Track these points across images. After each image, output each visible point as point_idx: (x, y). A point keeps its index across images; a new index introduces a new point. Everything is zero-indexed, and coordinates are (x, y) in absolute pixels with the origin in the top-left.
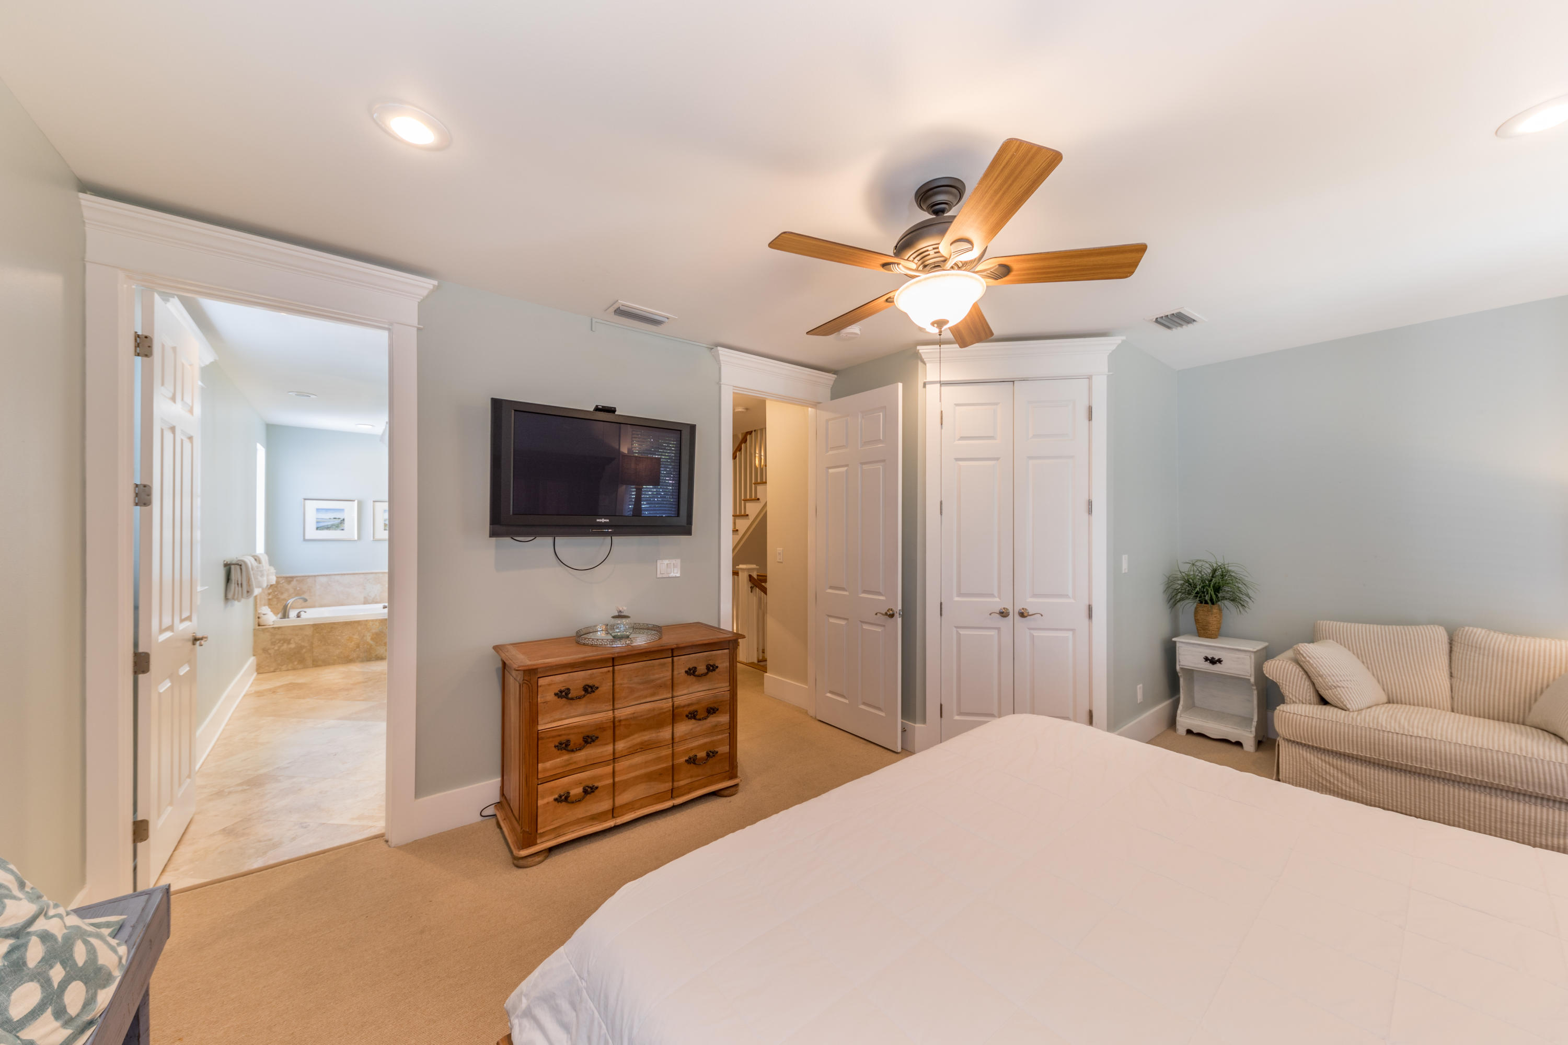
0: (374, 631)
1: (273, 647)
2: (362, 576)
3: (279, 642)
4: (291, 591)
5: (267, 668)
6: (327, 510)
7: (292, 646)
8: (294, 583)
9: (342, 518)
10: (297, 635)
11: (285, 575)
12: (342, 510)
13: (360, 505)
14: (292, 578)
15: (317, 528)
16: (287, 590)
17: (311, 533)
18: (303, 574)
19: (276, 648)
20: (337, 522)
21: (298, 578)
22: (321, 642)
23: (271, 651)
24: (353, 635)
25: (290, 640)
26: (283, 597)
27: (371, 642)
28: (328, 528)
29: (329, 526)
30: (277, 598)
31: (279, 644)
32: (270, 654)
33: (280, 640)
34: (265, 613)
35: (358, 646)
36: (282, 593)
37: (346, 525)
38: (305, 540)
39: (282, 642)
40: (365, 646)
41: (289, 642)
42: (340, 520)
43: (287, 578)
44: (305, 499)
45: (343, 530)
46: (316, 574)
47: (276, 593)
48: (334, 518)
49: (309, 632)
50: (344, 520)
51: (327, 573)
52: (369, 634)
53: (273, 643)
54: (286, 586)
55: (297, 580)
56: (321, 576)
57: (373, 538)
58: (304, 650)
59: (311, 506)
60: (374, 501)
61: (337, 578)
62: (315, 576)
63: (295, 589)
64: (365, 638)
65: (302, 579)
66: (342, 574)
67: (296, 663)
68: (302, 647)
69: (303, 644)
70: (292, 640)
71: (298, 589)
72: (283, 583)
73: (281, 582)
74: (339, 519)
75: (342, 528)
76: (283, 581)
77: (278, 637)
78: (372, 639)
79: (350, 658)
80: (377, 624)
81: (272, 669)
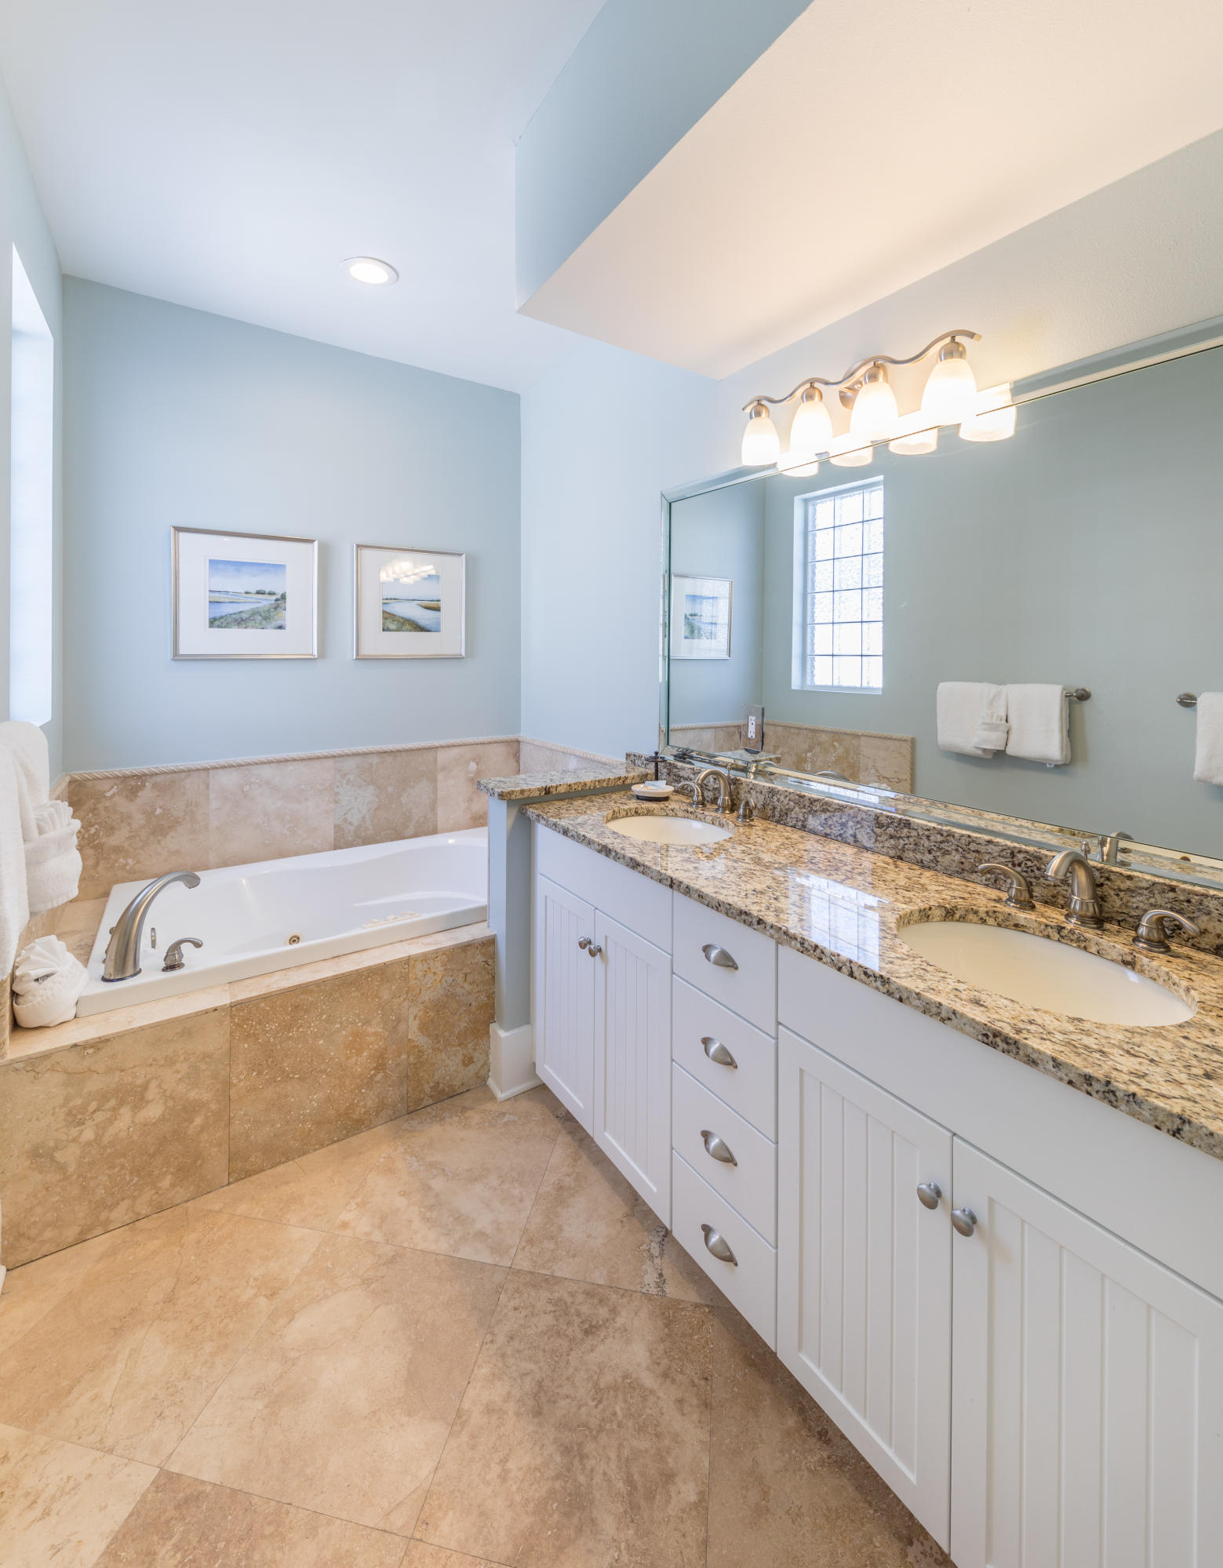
0: (426, 996)
1: (74, 1132)
2: (330, 763)
3: (98, 1109)
4: (139, 819)
5: (49, 1234)
6: (238, 566)
7: (153, 1111)
8: (147, 794)
9: (279, 592)
10: (170, 1062)
11: (117, 771)
12: (279, 568)
13: (326, 554)
14: (141, 777)
15: (213, 622)
16: (126, 818)
17: (198, 637)
18: (171, 766)
19: (88, 1134)
20: (266, 602)
21: (159, 779)
22: (260, 1073)
23: (69, 1156)
24: (367, 1022)
25: (145, 1087)
26: (113, 841)
27: (422, 1041)
28: (240, 621)
29: (244, 616)
30: (95, 847)
31: (100, 1117)
32: (62, 1168)
33: (103, 1097)
34: (40, 972)
35: (380, 1067)
36: (111, 829)
37: (291, 614)
38: (177, 656)
39: (113, 1103)
40: (404, 1057)
41: (137, 1097)
42: (274, 597)
43: (125, 778)
44: (178, 529)
45: (280, 627)
46: (212, 762)
47: (93, 830)
48: (258, 593)
49: (215, 1040)
50: (283, 597)
51: (240, 760)
52: (414, 1010)
53: (76, 1118)
54: (123, 805)
55: (155, 786)
56: (223, 767)
57: (357, 654)
58: (198, 1121)
59: (196, 551)
60: (358, 546)
61: (267, 772)
62: (206, 770)
63: (149, 814)
64: (402, 1027)
65: (170, 782)
66: (279, 762)
67: (166, 1182)
68: (190, 1109)
69: (193, 1095)
70: (153, 1085)
71: (158, 811)
72: (114, 795)
73: (108, 794)
74: (271, 594)
75: (279, 623)
76: (115, 789)
77: (94, 1085)
78: (423, 1028)
79: (355, 1117)
80: (438, 967)
81: (71, 1233)
